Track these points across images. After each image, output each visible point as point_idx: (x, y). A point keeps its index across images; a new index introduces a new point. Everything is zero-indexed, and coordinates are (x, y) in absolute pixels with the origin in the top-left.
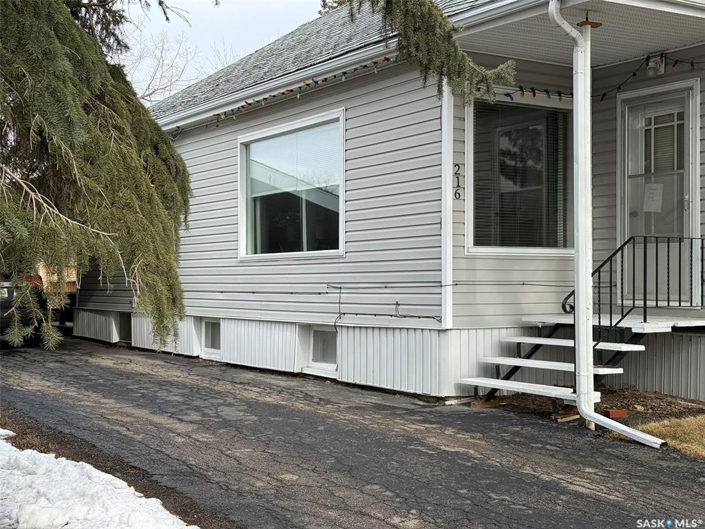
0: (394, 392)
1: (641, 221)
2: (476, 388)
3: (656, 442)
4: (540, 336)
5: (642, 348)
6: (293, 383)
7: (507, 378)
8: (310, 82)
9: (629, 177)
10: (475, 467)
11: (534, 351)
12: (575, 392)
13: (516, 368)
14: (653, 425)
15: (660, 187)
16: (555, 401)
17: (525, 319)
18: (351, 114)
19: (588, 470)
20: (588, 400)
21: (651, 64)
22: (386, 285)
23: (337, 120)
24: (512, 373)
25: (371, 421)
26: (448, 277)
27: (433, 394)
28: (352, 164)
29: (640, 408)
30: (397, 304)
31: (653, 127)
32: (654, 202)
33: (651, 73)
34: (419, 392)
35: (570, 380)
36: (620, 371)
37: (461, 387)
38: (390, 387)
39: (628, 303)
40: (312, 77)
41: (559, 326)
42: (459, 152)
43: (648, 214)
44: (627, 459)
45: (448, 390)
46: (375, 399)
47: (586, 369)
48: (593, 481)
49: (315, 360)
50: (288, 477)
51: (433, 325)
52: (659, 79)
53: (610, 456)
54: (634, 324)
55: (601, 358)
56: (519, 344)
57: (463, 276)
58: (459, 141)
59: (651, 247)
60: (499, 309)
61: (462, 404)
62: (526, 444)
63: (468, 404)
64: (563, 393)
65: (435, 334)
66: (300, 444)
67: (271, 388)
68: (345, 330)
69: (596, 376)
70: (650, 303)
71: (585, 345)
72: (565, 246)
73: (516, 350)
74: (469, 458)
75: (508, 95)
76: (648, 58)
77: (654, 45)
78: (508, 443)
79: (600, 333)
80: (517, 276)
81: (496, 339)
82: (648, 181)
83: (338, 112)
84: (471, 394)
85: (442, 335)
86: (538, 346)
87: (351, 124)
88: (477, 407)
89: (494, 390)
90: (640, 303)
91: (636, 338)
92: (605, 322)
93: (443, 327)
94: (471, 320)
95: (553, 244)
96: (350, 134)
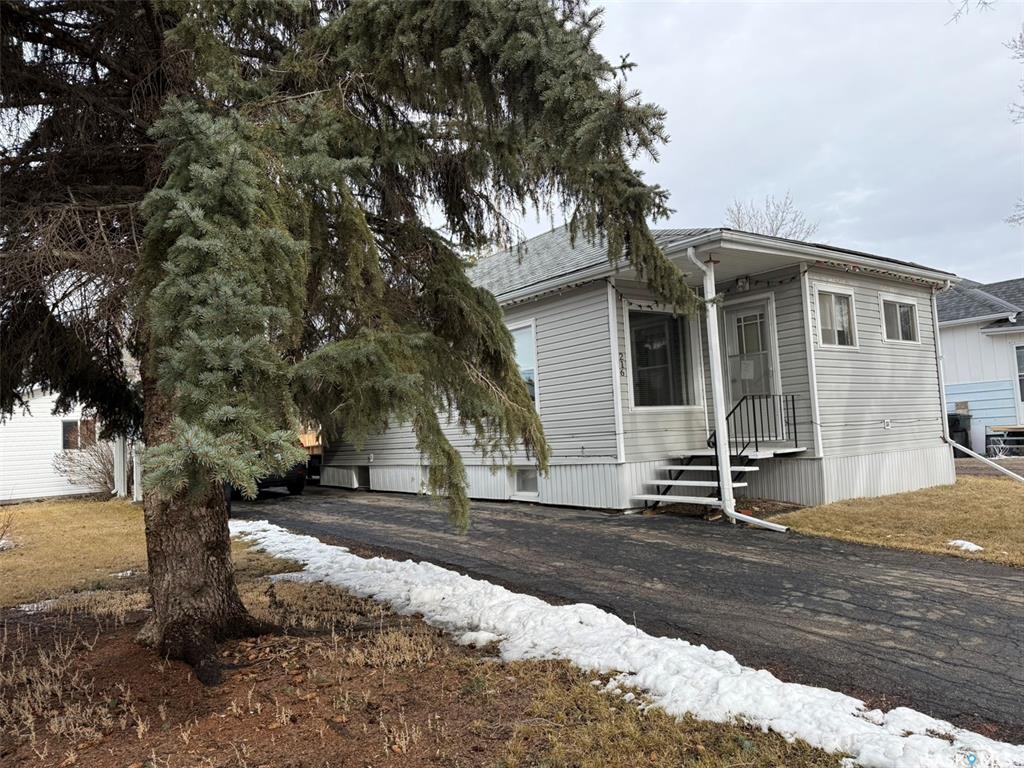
0: (584, 508)
1: (739, 385)
2: (646, 501)
3: (783, 528)
4: (682, 464)
5: (757, 468)
6: (508, 507)
7: (664, 493)
8: (510, 302)
9: (730, 357)
10: (675, 550)
11: (679, 475)
12: (720, 499)
13: (669, 487)
14: (772, 518)
15: (752, 363)
16: (705, 506)
17: (670, 454)
18: (539, 322)
19: (749, 548)
20: (729, 504)
21: (740, 284)
22: (573, 436)
23: (530, 326)
24: (667, 490)
25: (580, 526)
26: (620, 429)
27: (615, 508)
28: (543, 355)
29: (756, 509)
30: (583, 448)
31: (743, 324)
32: (748, 372)
33: (741, 289)
34: (604, 507)
35: (717, 493)
36: (745, 484)
37: (634, 502)
38: (581, 505)
39: (746, 440)
40: (512, 299)
41: (693, 457)
42: (621, 345)
43: (743, 381)
44: (769, 539)
45: (625, 505)
46: (574, 514)
47: (728, 485)
48: (756, 554)
49: (519, 490)
50: (558, 564)
51: (612, 461)
52: (745, 293)
53: (758, 539)
54: (750, 453)
55: (737, 477)
56: (670, 471)
57: (629, 427)
58: (621, 338)
59: (757, 401)
60: (651, 448)
61: (637, 513)
62: (699, 534)
63: (641, 513)
64: (713, 501)
65: (613, 468)
66: (548, 544)
67: (499, 512)
69: (734, 489)
70: (759, 439)
71: (726, 469)
72: (688, 404)
73: (663, 475)
74: (668, 546)
75: (649, 306)
76: (737, 280)
77: (742, 271)
78: (687, 535)
79: (735, 460)
80: (661, 426)
81: (653, 468)
82: (742, 358)
83: (530, 321)
84: (642, 507)
85: (619, 468)
86: (682, 471)
87: (540, 329)
88: (648, 514)
89: (658, 502)
90: (753, 439)
91: (751, 462)
92: (734, 453)
93: (619, 462)
94: (636, 457)
95: (681, 403)
96: (540, 336)
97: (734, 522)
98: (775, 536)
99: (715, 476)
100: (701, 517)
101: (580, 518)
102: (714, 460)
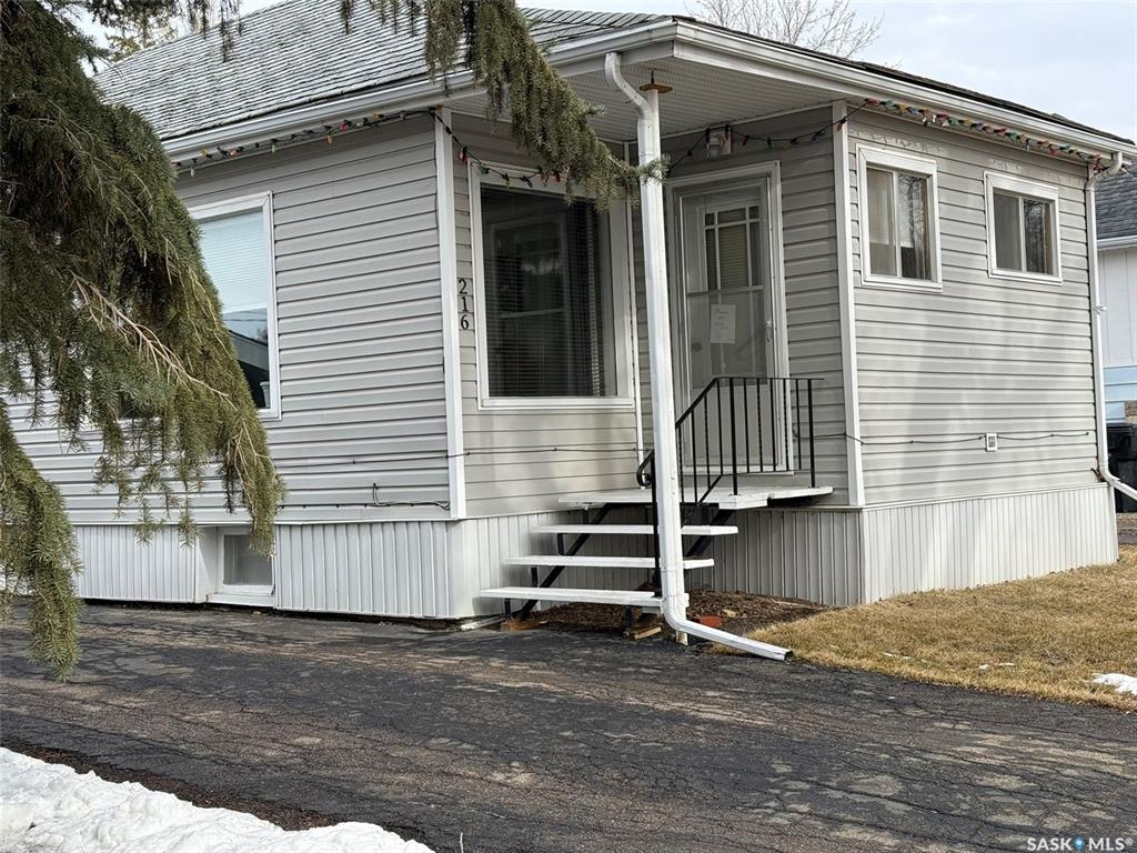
0: (374, 619)
1: (706, 354)
2: (507, 602)
3: (779, 652)
4: (586, 522)
5: (733, 530)
6: (203, 618)
7: (547, 584)
8: (214, 151)
9: (688, 295)
10: (559, 703)
11: (579, 545)
12: (658, 594)
13: (558, 569)
14: (760, 632)
15: (732, 309)
16: (629, 610)
17: (561, 500)
18: (281, 202)
19: (710, 693)
20: (676, 604)
21: (714, 140)
22: (354, 459)
23: (259, 210)
24: (553, 577)
25: (363, 658)
26: (457, 444)
27: (442, 616)
28: (286, 278)
29: (731, 613)
30: (375, 487)
31: (716, 227)
32: (725, 329)
33: (714, 153)
34: (416, 615)
35: (653, 581)
36: (710, 563)
37: (482, 603)
38: (367, 611)
39: (715, 470)
40: (217, 145)
41: (610, 507)
42: (464, 262)
43: (715, 347)
44: (751, 675)
45: (465, 609)
46: (351, 631)
47: (675, 565)
48: (723, 707)
49: (228, 581)
50: (307, 740)
51: (436, 514)
52: (723, 161)
53: (728, 675)
54: (723, 498)
55: (693, 547)
56: (560, 535)
57: (477, 441)
58: (463, 246)
59: (738, 390)
60: (525, 488)
61: (488, 627)
62: (613, 667)
63: (497, 627)
64: (644, 598)
65: (440, 529)
66: (290, 699)
67: (179, 630)
68: (285, 533)
69: (686, 571)
70: (741, 469)
71: (672, 532)
72: (603, 394)
73: (545, 545)
74: (548, 694)
75: (525, 179)
76: (708, 132)
77: (716, 112)
78: (587, 670)
79: (690, 513)
80: (546, 440)
81: (524, 531)
82: (713, 299)
83: (260, 198)
84: (498, 613)
85: (453, 529)
86: (584, 537)
87: (282, 216)
88: (511, 629)
89: (532, 603)
90: (728, 470)
91: (723, 517)
92: (689, 498)
93: (453, 517)
94: (490, 505)
95: (587, 391)
96: (283, 232)
97: (685, 640)
98: (762, 668)
99: (651, 546)
100: (618, 632)
101: (362, 641)
102: (648, 513)
